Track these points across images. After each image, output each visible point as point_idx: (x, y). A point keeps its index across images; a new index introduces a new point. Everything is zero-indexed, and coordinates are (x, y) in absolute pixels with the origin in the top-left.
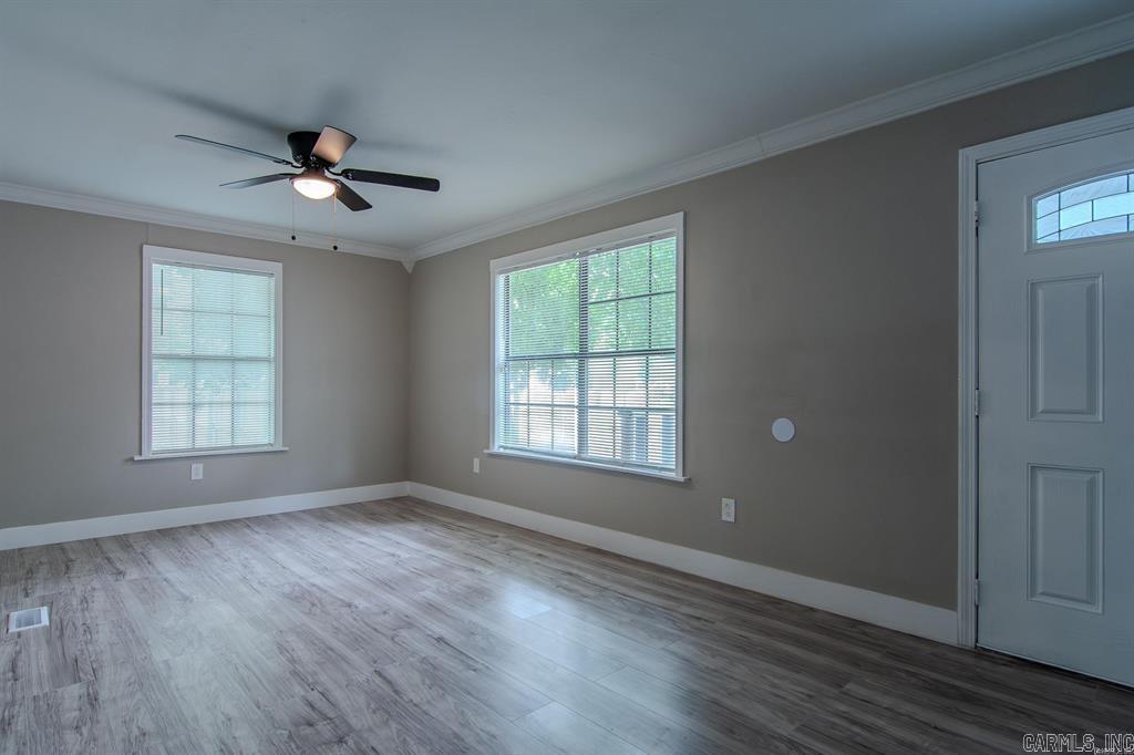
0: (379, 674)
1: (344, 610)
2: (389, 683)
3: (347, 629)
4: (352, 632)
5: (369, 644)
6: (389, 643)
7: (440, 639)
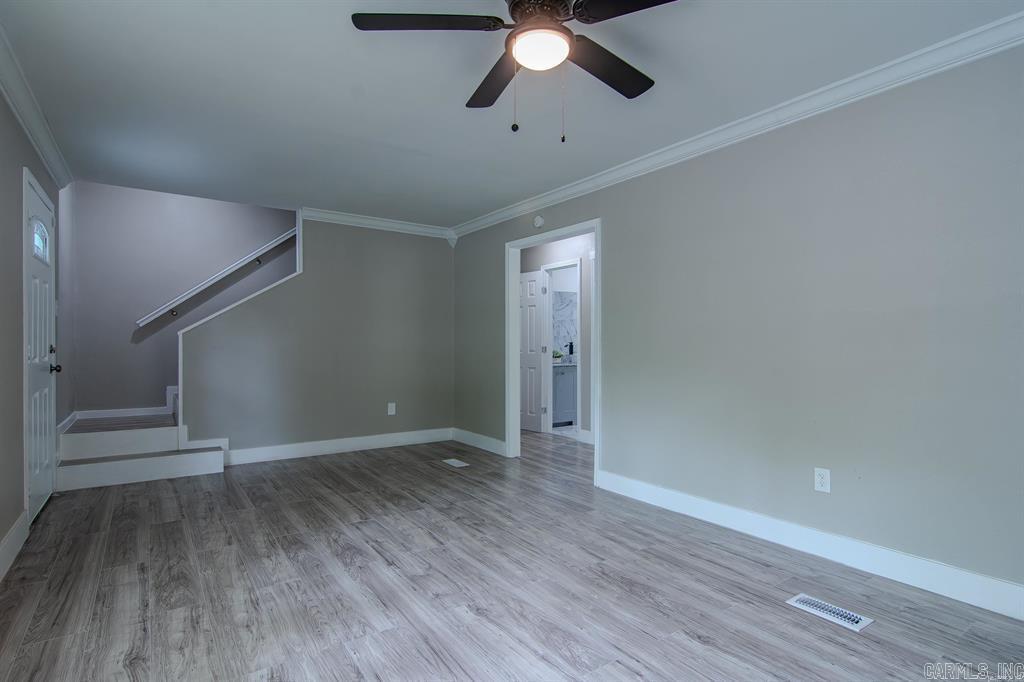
0: (442, 543)
1: (483, 604)
2: (435, 538)
3: (473, 579)
4: (467, 575)
5: (451, 565)
6: (434, 564)
7: (390, 564)
